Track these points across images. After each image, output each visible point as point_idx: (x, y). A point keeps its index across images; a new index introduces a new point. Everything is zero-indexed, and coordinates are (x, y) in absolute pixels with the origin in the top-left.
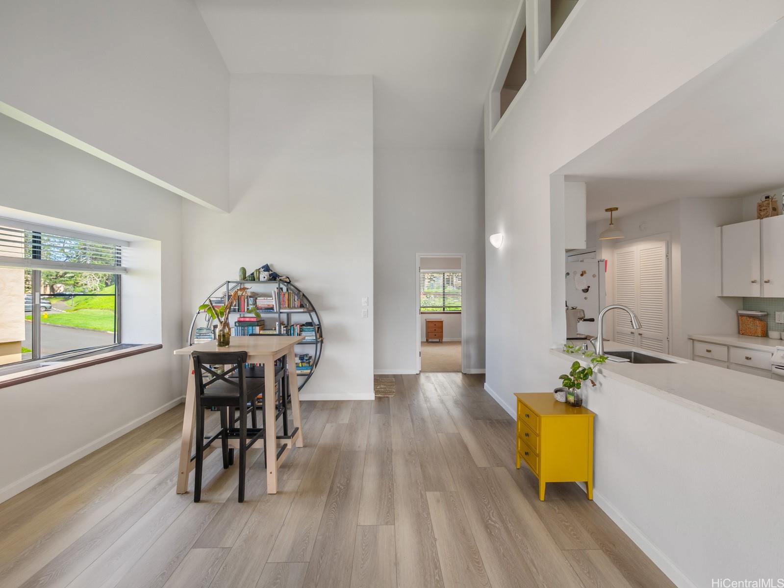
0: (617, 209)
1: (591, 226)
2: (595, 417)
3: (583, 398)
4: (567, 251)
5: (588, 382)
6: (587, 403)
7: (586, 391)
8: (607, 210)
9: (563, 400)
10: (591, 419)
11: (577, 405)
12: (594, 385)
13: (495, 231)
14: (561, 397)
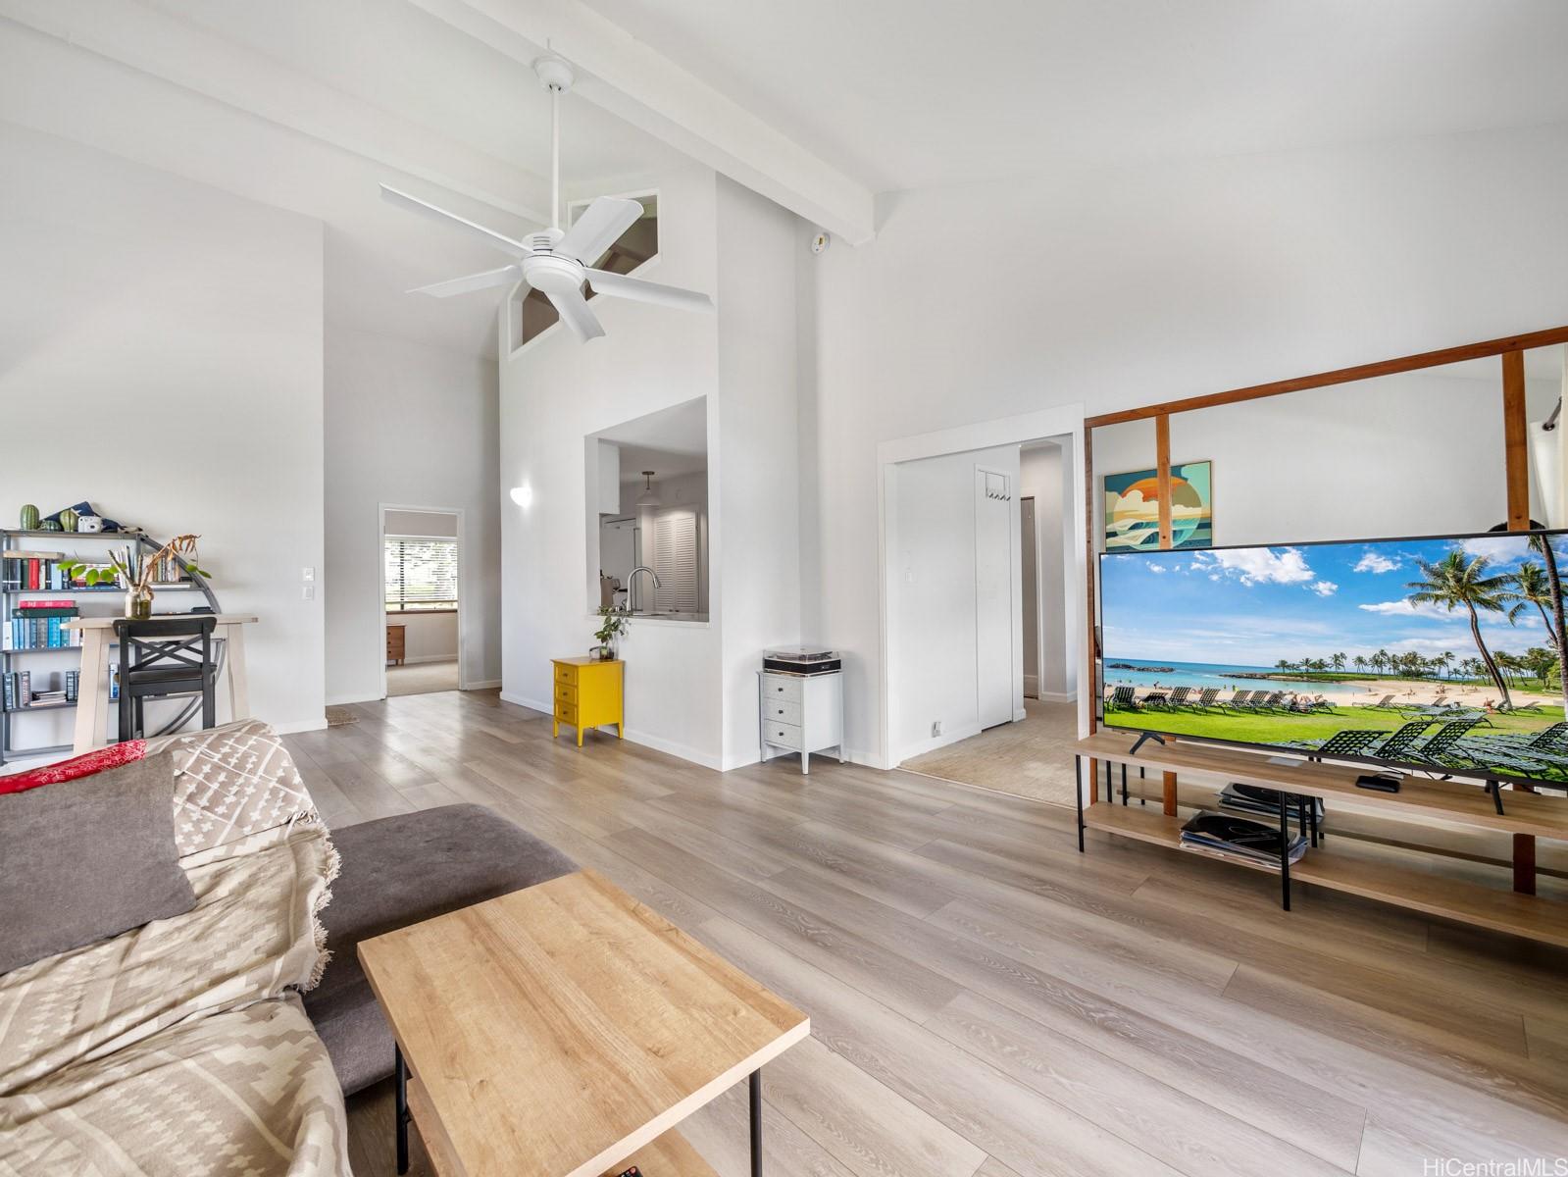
0: (653, 473)
1: (625, 488)
2: (624, 663)
3: (615, 651)
4: (602, 515)
5: (618, 633)
6: (617, 655)
7: (618, 644)
8: (644, 473)
9: (598, 656)
10: (621, 666)
11: (609, 657)
12: (622, 634)
13: (515, 484)
14: (596, 655)
